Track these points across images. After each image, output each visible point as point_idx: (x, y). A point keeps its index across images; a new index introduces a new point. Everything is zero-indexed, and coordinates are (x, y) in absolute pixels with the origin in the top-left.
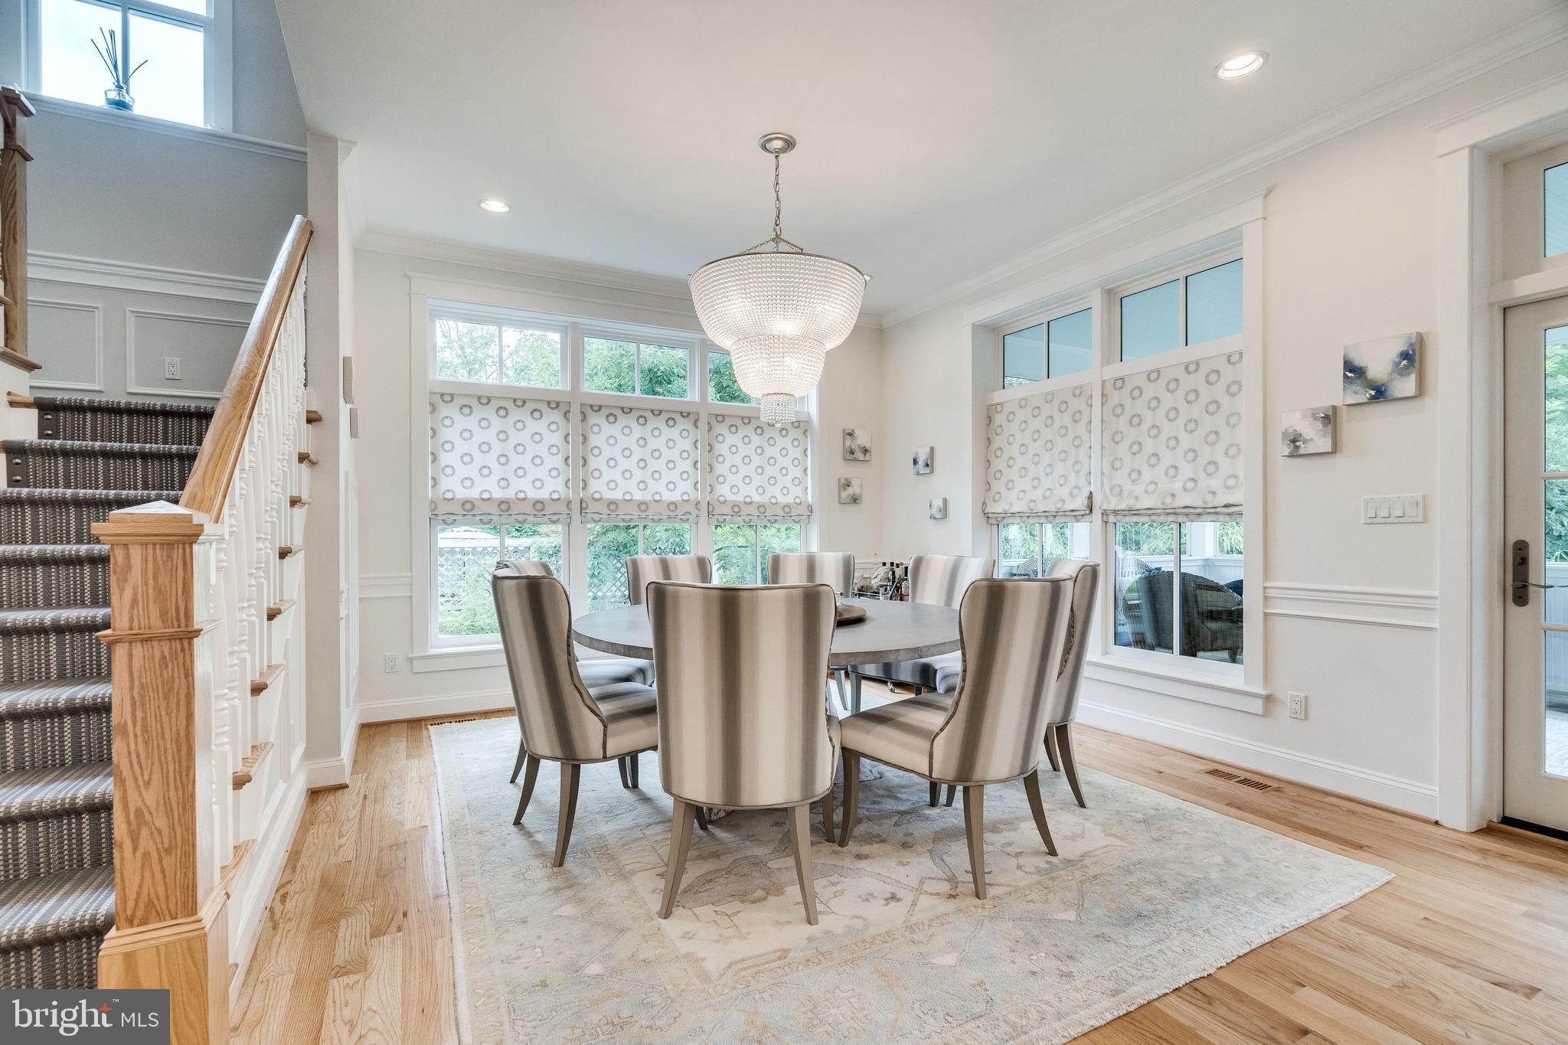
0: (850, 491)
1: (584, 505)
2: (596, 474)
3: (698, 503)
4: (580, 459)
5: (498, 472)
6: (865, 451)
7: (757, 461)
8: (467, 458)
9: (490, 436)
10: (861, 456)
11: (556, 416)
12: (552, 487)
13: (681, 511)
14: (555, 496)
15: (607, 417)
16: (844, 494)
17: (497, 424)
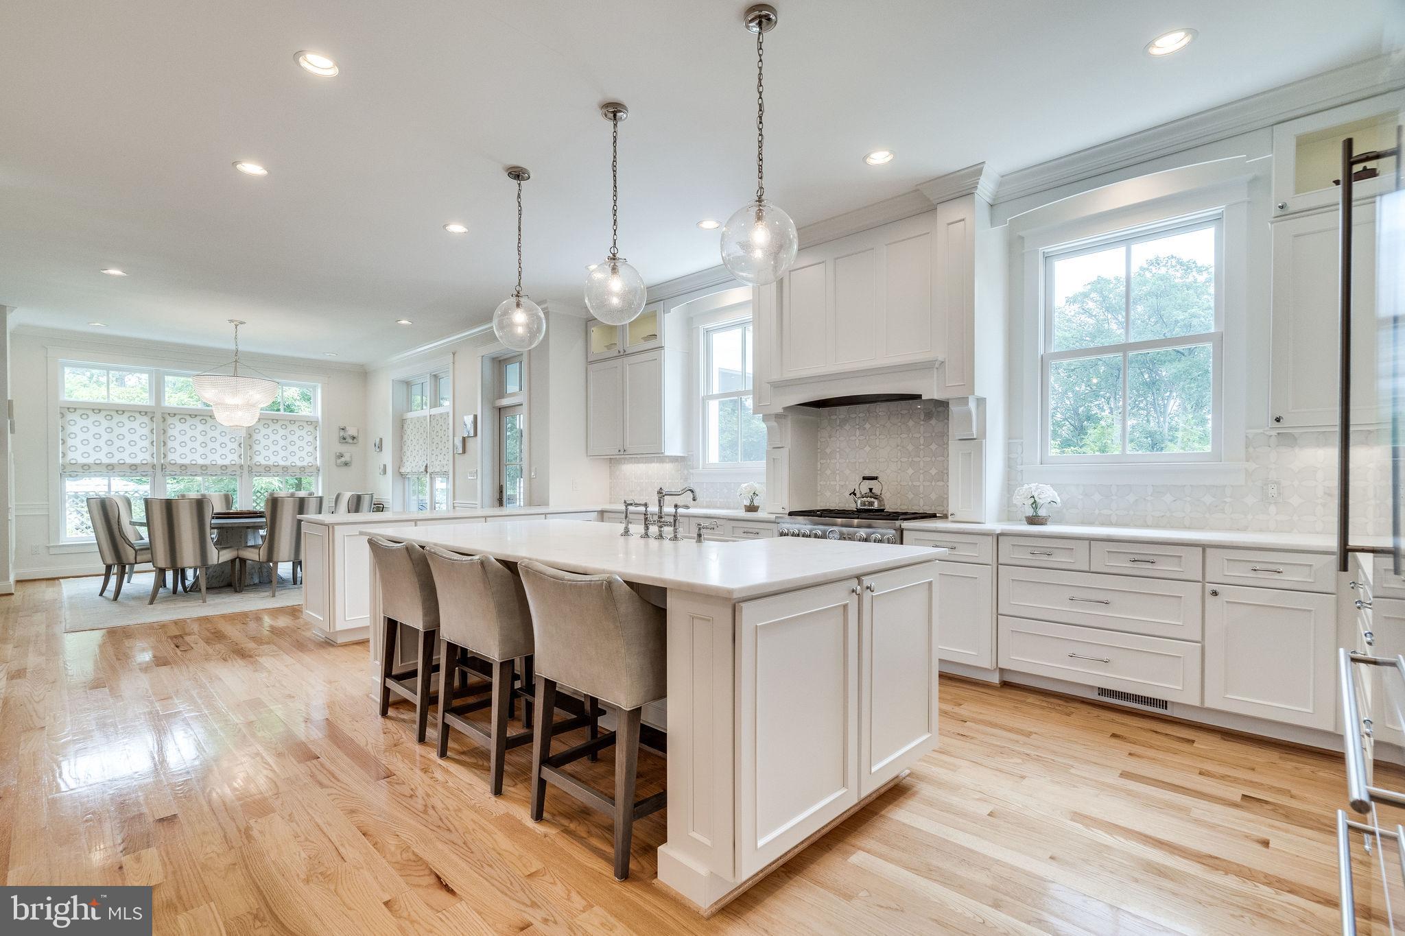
0: (343, 459)
1: (164, 467)
2: (172, 450)
3: (241, 467)
4: (161, 441)
5: (106, 449)
6: (354, 438)
7: (282, 443)
8: (85, 442)
9: (101, 430)
10: (351, 441)
11: (146, 419)
12: (142, 457)
13: (229, 471)
14: (145, 462)
15: (180, 420)
16: (339, 461)
17: (105, 424)
